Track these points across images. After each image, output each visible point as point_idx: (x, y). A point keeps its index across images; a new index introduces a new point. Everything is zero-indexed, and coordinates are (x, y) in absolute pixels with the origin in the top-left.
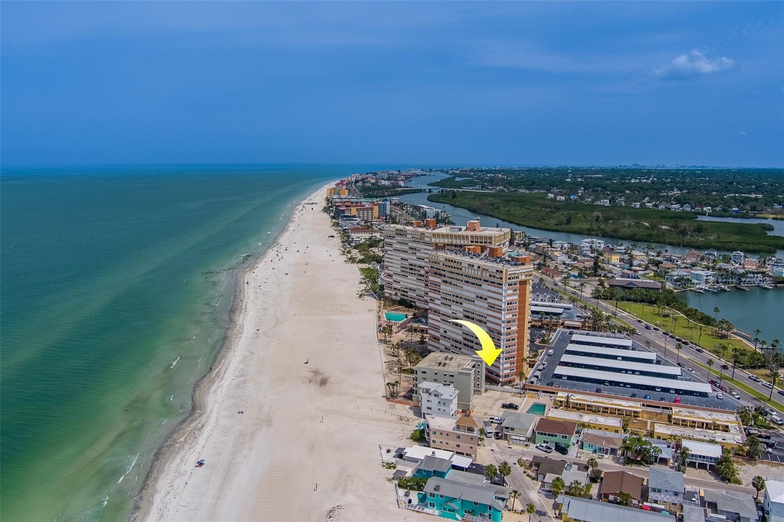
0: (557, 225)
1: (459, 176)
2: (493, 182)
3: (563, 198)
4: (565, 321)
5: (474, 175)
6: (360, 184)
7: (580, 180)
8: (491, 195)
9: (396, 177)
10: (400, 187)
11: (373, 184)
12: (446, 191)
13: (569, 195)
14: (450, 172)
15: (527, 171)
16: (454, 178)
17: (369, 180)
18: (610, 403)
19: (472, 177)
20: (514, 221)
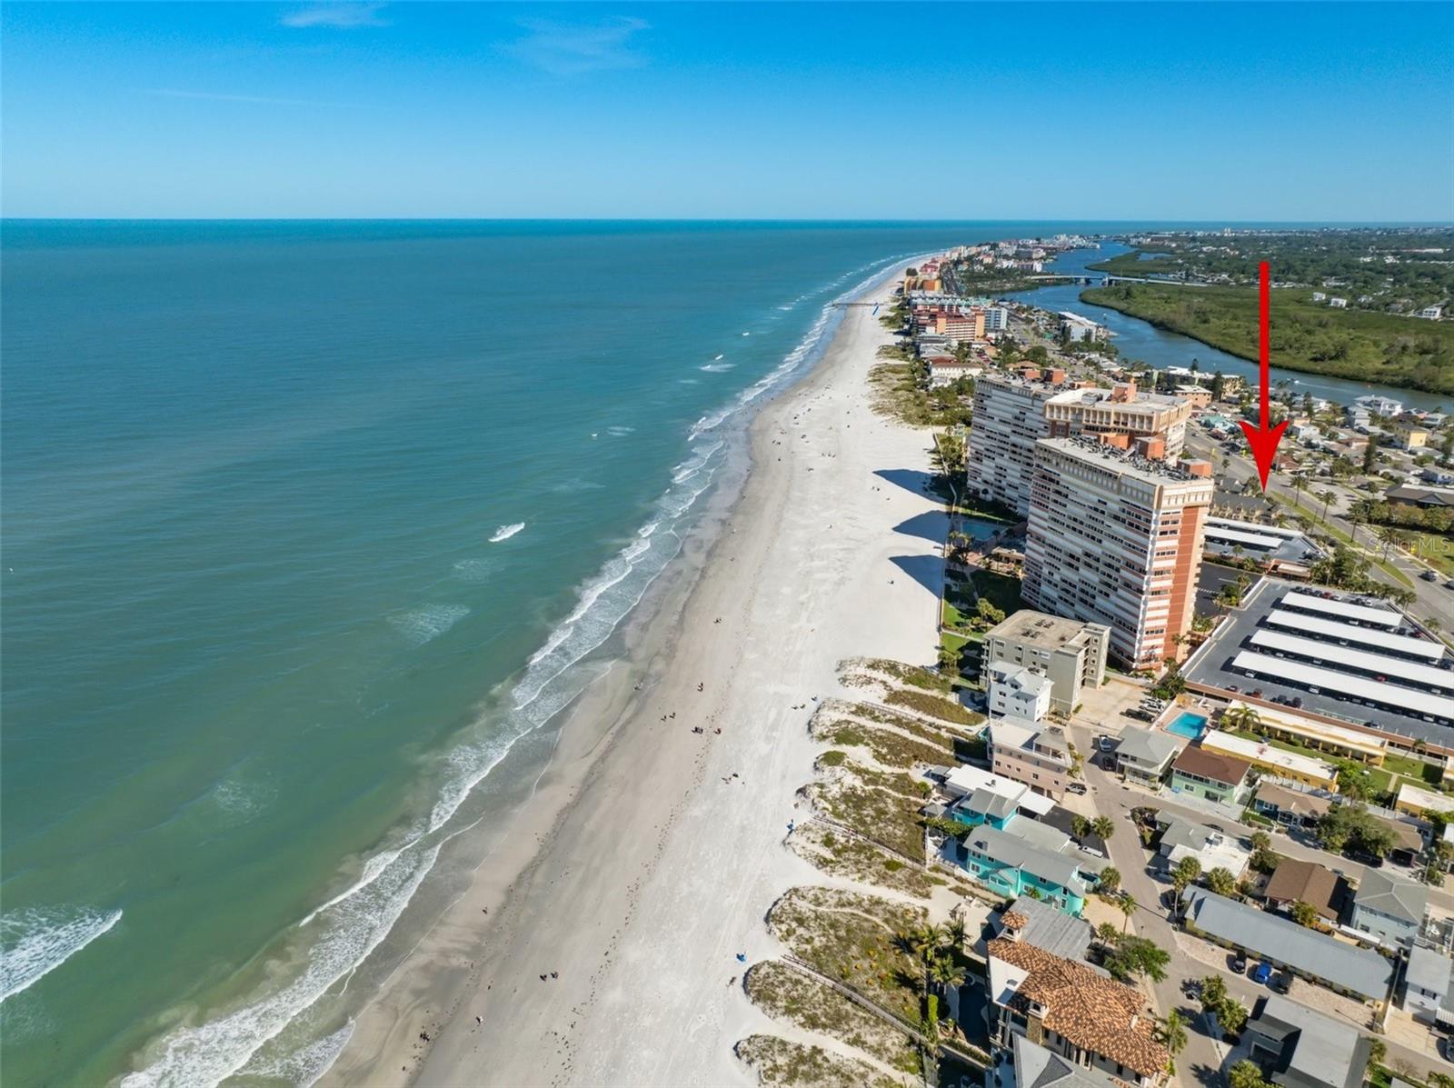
0: (1315, 360)
1: (1149, 249)
2: (1211, 265)
3: (1343, 302)
4: (1280, 563)
5: (1178, 247)
6: (964, 267)
7: (1390, 260)
8: (1199, 292)
9: (1031, 253)
10: (1036, 273)
11: (987, 267)
12: (1118, 283)
13: (1356, 297)
14: (1134, 241)
15: (1285, 239)
16: (1137, 254)
17: (981, 258)
18: (1325, 732)
19: (1172, 252)
20: (1232, 349)
